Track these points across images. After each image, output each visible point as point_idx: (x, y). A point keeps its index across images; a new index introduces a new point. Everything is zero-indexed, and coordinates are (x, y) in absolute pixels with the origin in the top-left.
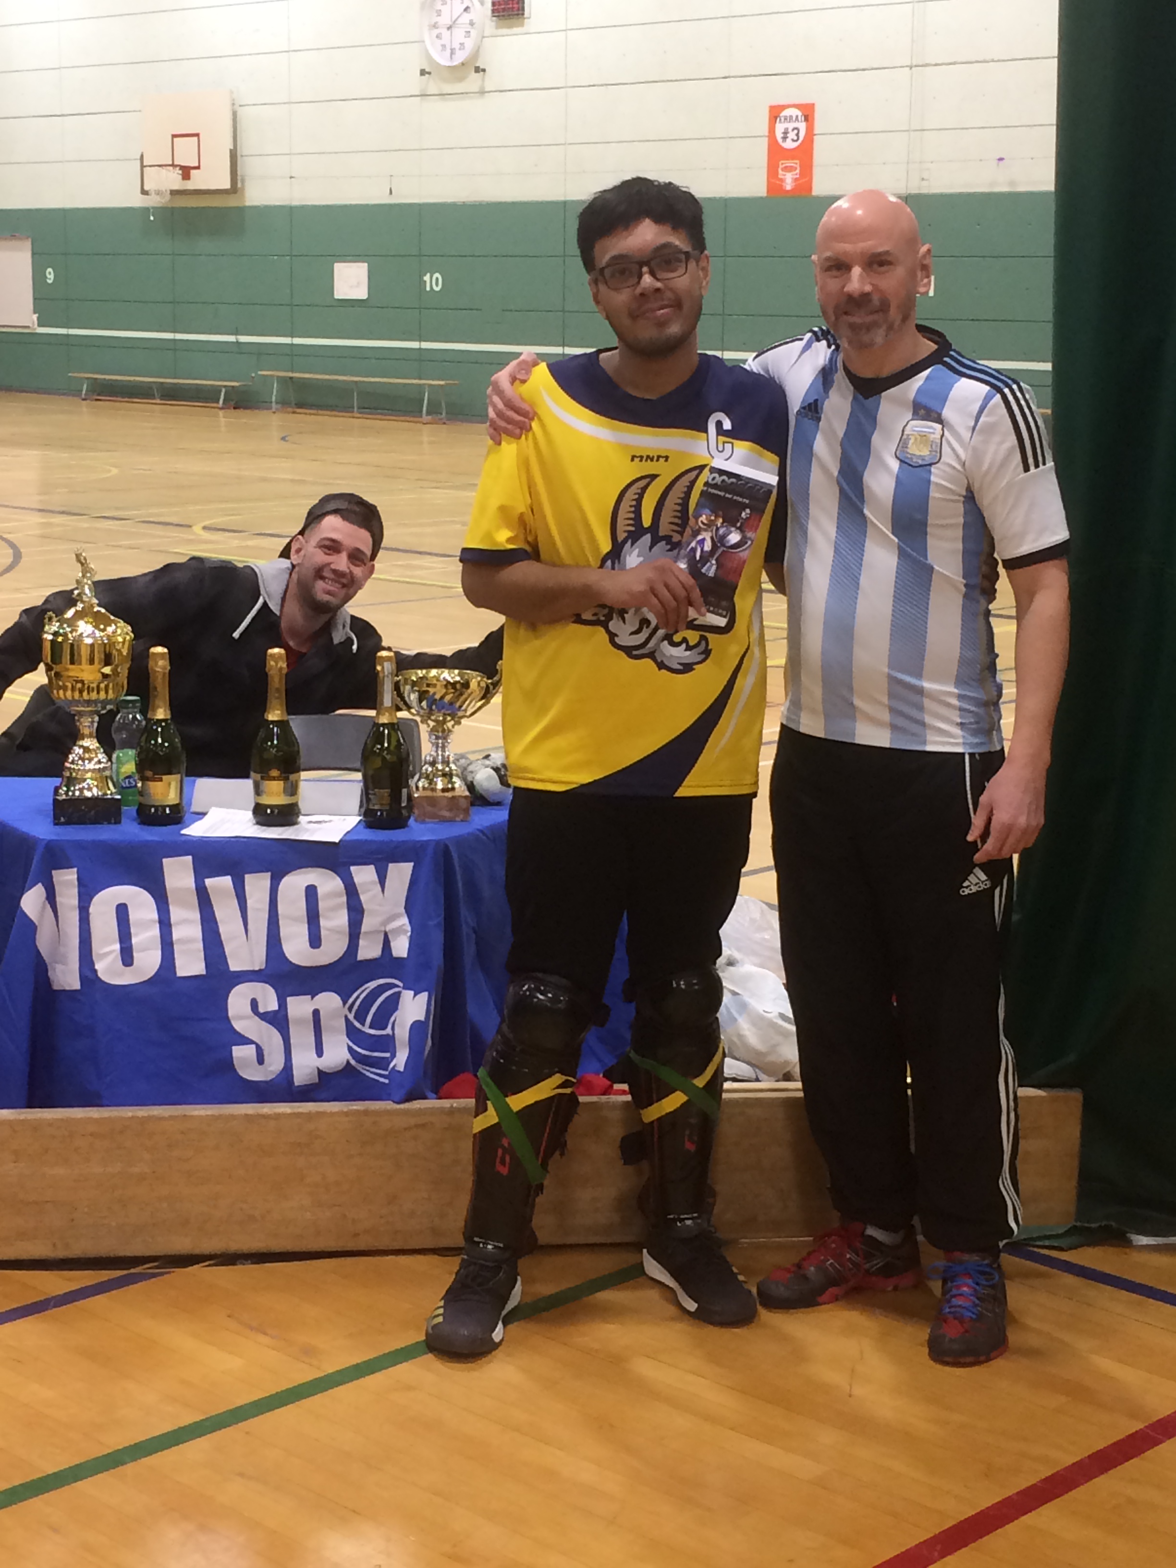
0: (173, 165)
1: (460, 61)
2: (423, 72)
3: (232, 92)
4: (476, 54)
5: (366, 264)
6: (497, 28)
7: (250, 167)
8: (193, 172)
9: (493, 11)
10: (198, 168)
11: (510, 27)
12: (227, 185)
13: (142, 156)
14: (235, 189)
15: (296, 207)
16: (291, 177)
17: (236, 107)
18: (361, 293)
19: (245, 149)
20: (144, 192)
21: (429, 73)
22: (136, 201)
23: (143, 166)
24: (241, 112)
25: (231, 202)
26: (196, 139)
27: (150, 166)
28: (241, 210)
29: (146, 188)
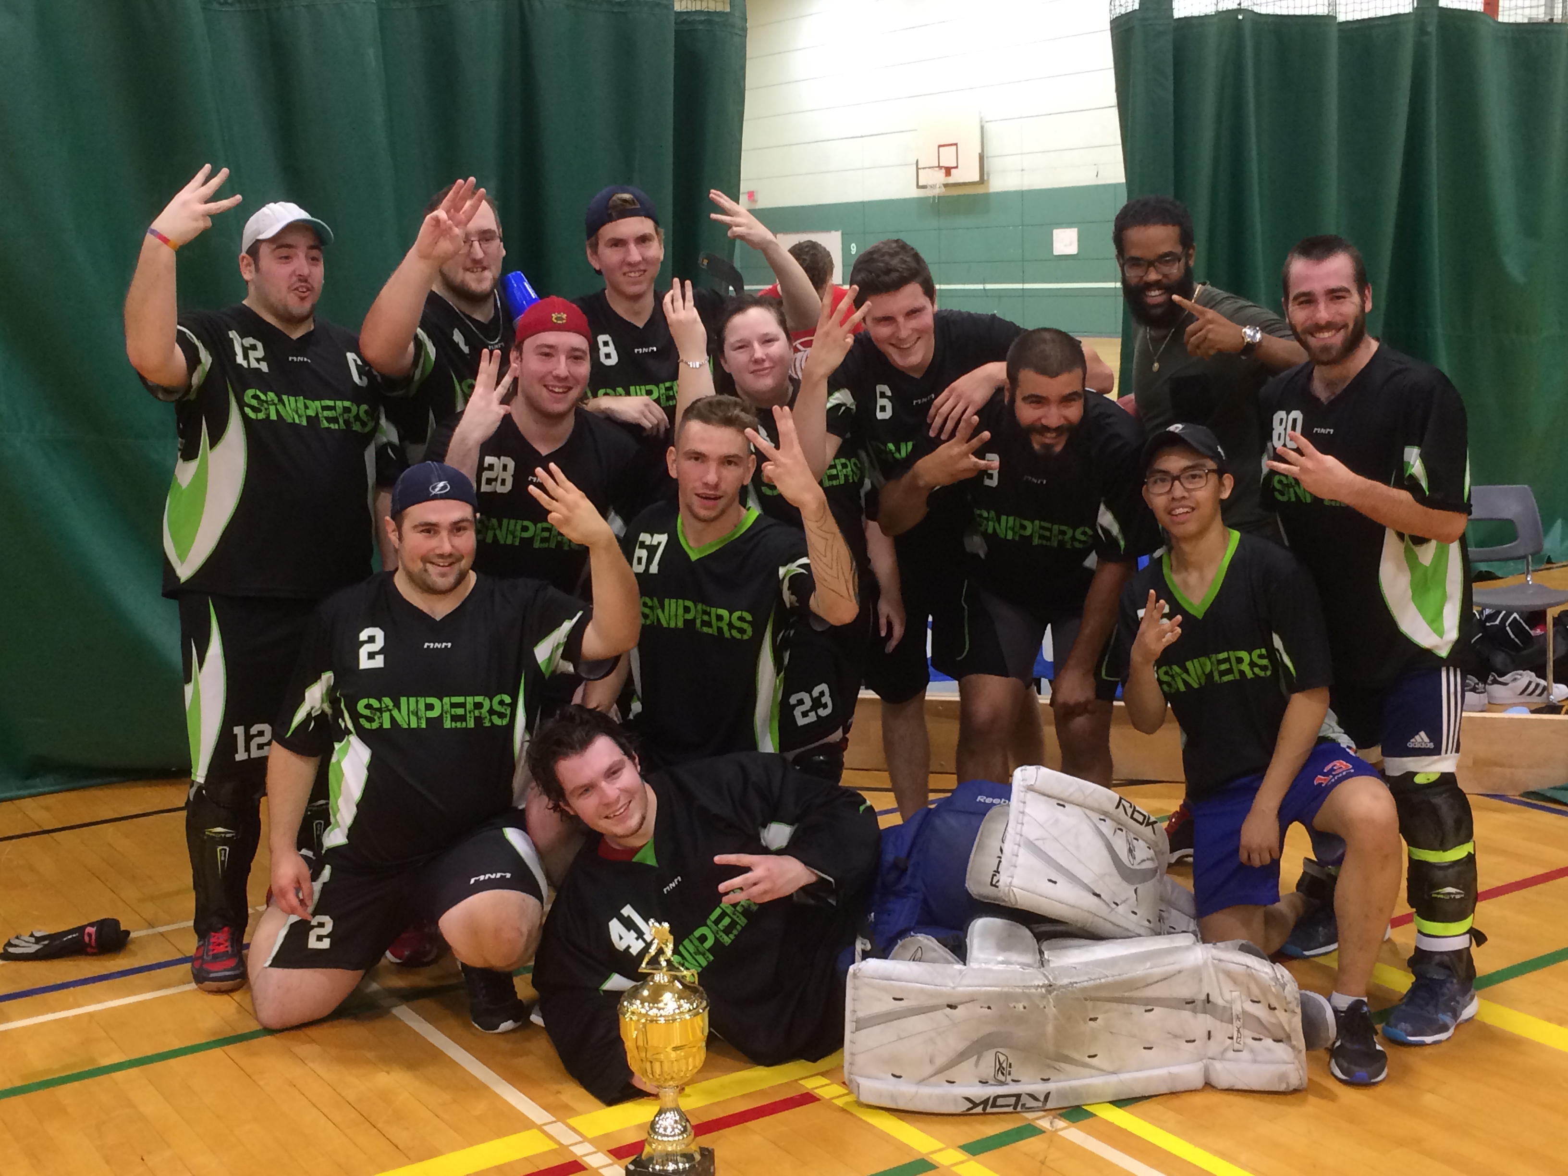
0: (940, 167)
3: (980, 113)
5: (1076, 230)
7: (993, 164)
8: (953, 171)
10: (956, 167)
12: (976, 178)
13: (917, 162)
14: (982, 181)
15: (1026, 191)
16: (1023, 170)
17: (983, 123)
18: (1073, 250)
19: (991, 151)
20: (918, 186)
22: (913, 193)
23: (918, 169)
24: (987, 126)
25: (980, 190)
26: (955, 147)
27: (923, 168)
28: (987, 196)
29: (920, 184)
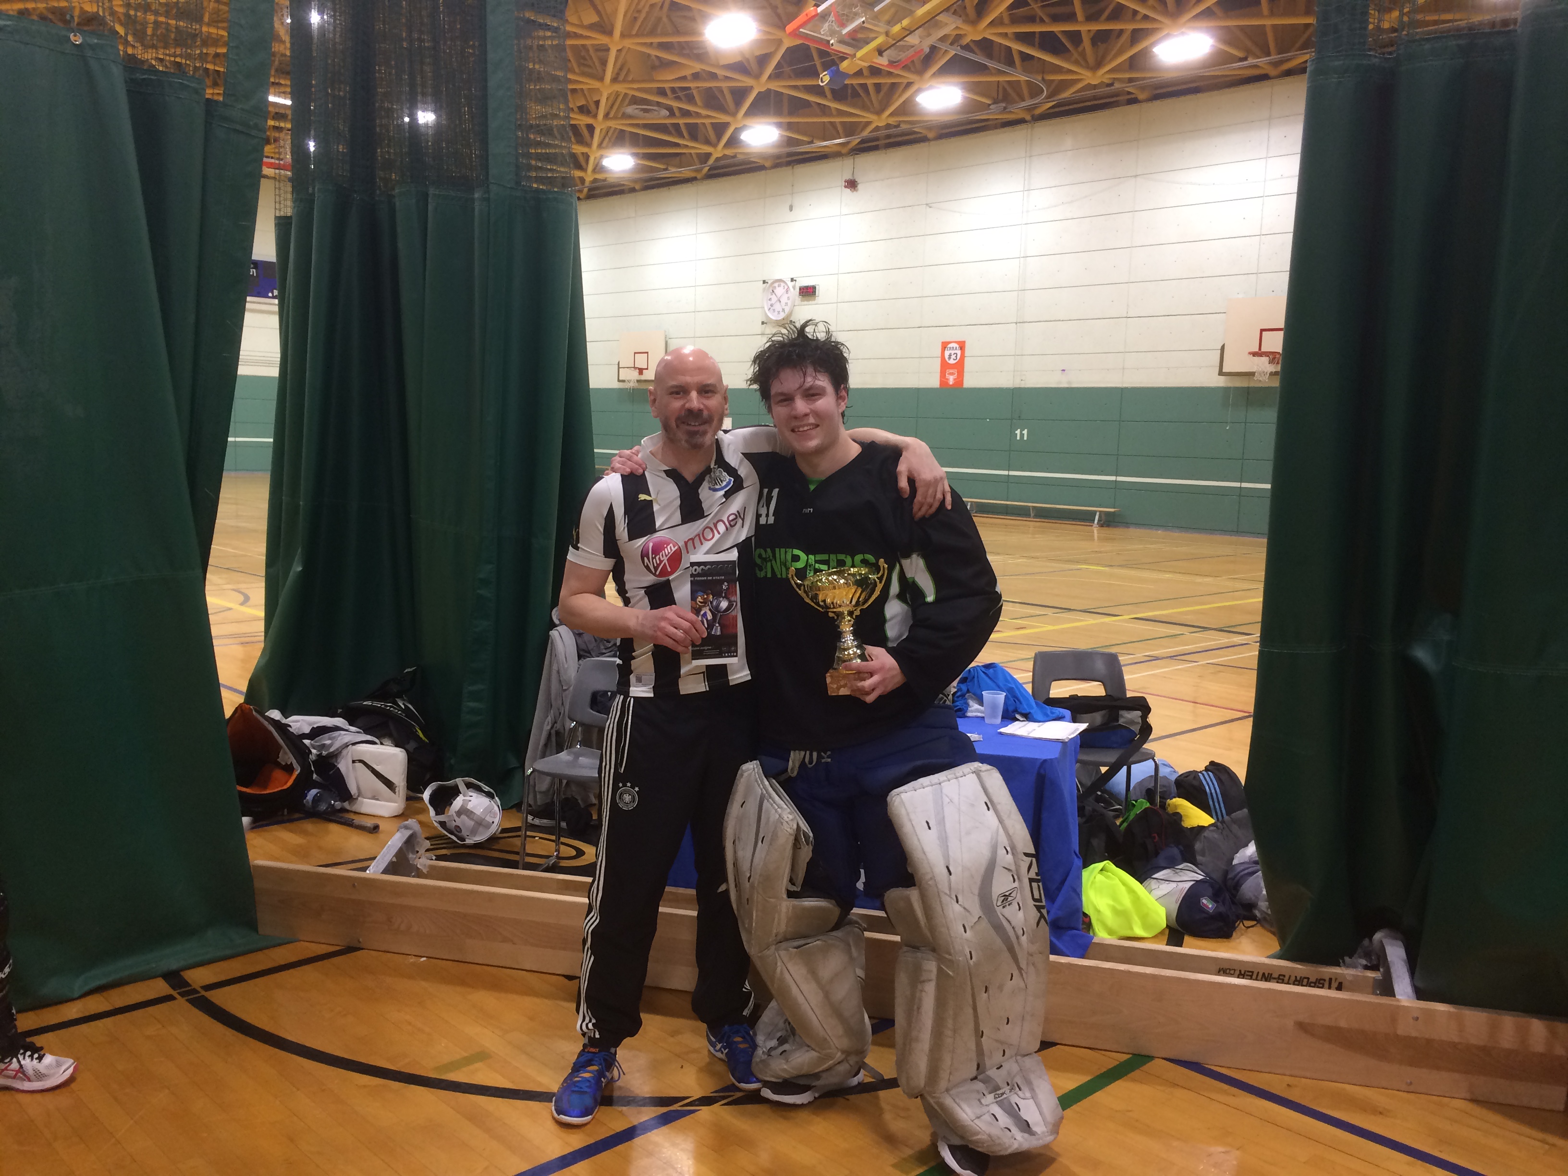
0: (635, 368)
1: (782, 318)
2: (763, 323)
3: (665, 332)
4: (790, 314)
6: (801, 301)
8: (644, 371)
9: (800, 293)
10: (647, 369)
11: (809, 301)
13: (617, 363)
17: (667, 339)
20: (618, 380)
21: (766, 323)
22: (616, 385)
23: (619, 368)
24: (669, 341)
26: (646, 354)
27: (623, 368)
29: (620, 379)
